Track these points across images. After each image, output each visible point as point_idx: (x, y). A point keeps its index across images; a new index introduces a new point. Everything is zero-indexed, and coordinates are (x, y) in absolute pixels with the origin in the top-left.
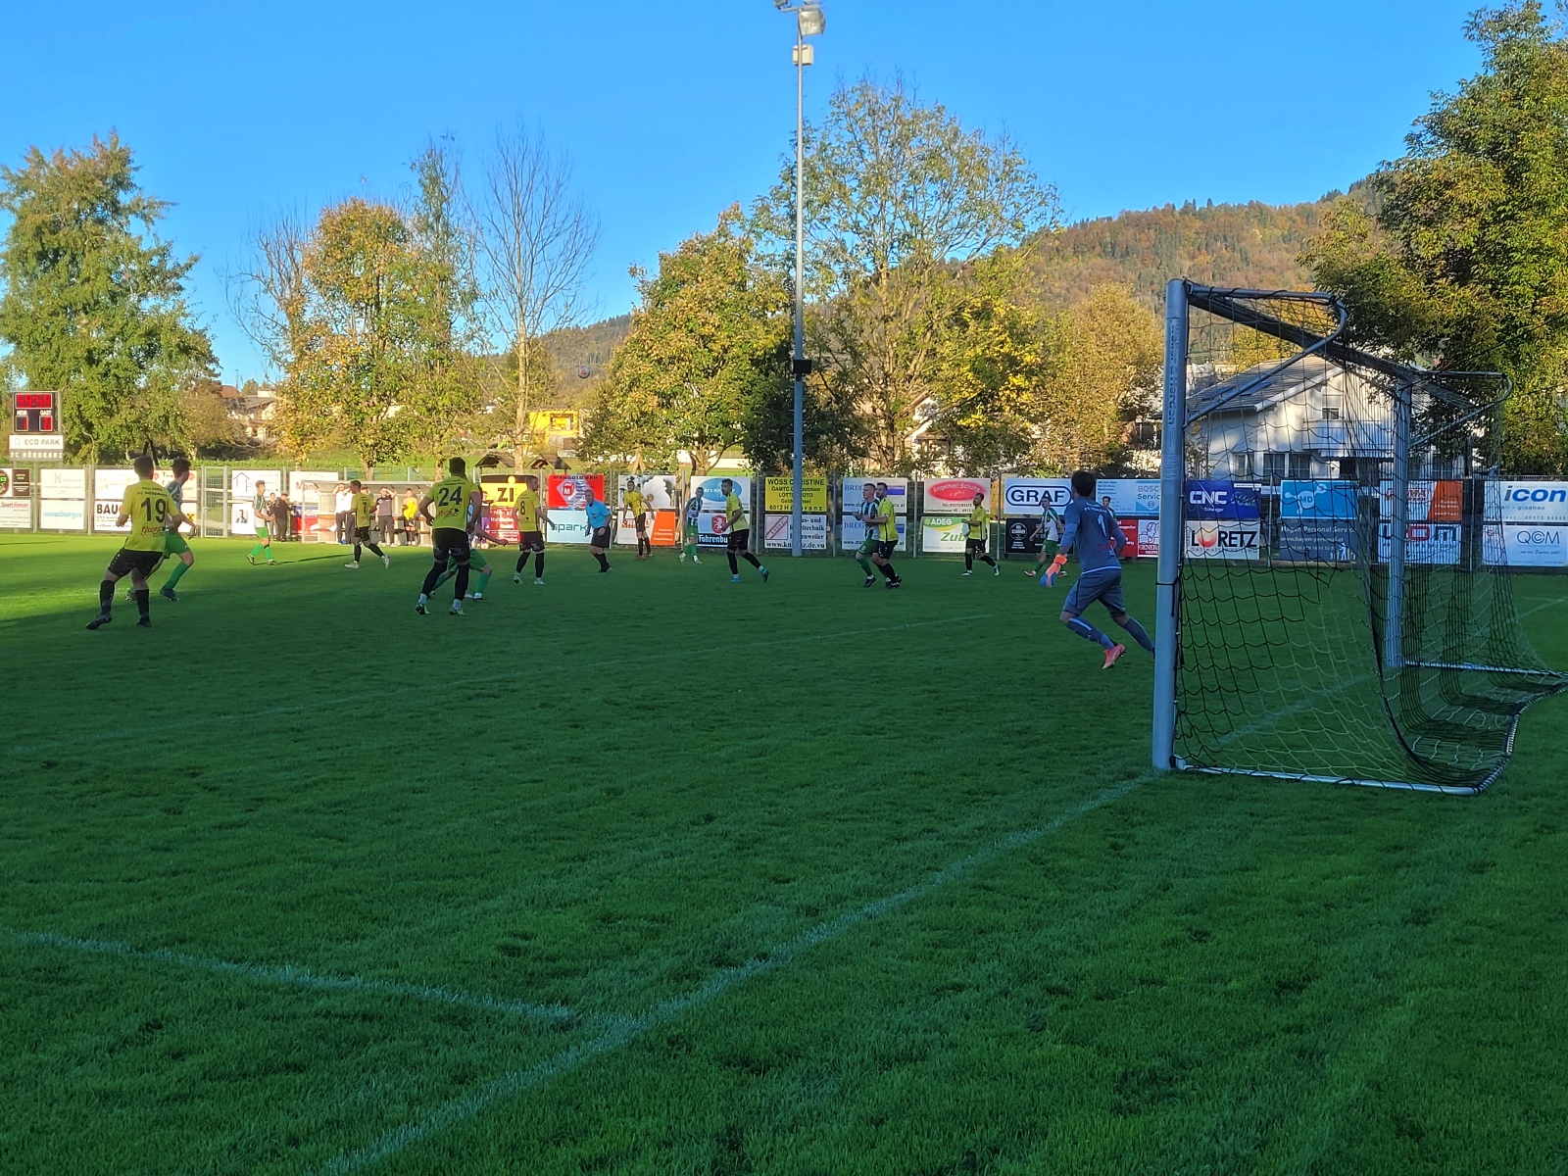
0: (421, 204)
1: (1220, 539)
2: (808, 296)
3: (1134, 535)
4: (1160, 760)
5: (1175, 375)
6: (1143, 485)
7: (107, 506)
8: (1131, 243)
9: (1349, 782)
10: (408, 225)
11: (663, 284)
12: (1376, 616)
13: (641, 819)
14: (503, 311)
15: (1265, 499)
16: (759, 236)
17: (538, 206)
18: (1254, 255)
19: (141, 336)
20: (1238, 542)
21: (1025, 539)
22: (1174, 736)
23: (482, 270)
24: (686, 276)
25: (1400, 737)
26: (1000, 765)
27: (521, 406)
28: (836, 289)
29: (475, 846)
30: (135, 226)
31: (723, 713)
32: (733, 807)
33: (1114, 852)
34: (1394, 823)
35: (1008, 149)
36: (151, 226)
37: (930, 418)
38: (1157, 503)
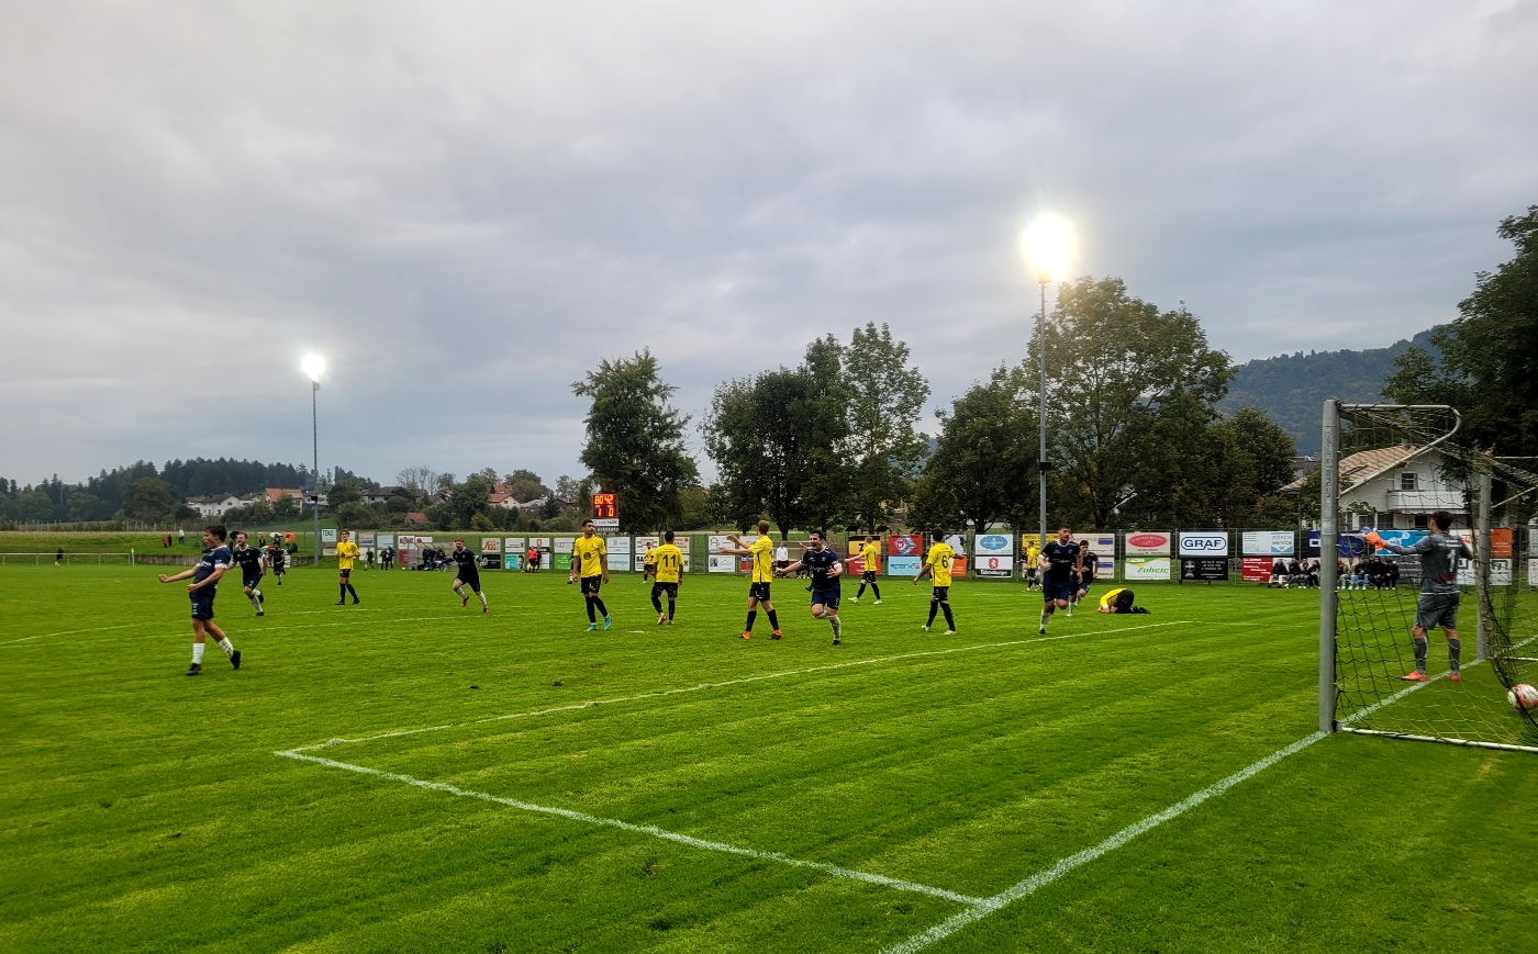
6: (1277, 535)
11: (956, 420)
21: (1194, 571)
30: (657, 401)
36: (665, 400)
37: (1128, 496)
38: (1287, 547)
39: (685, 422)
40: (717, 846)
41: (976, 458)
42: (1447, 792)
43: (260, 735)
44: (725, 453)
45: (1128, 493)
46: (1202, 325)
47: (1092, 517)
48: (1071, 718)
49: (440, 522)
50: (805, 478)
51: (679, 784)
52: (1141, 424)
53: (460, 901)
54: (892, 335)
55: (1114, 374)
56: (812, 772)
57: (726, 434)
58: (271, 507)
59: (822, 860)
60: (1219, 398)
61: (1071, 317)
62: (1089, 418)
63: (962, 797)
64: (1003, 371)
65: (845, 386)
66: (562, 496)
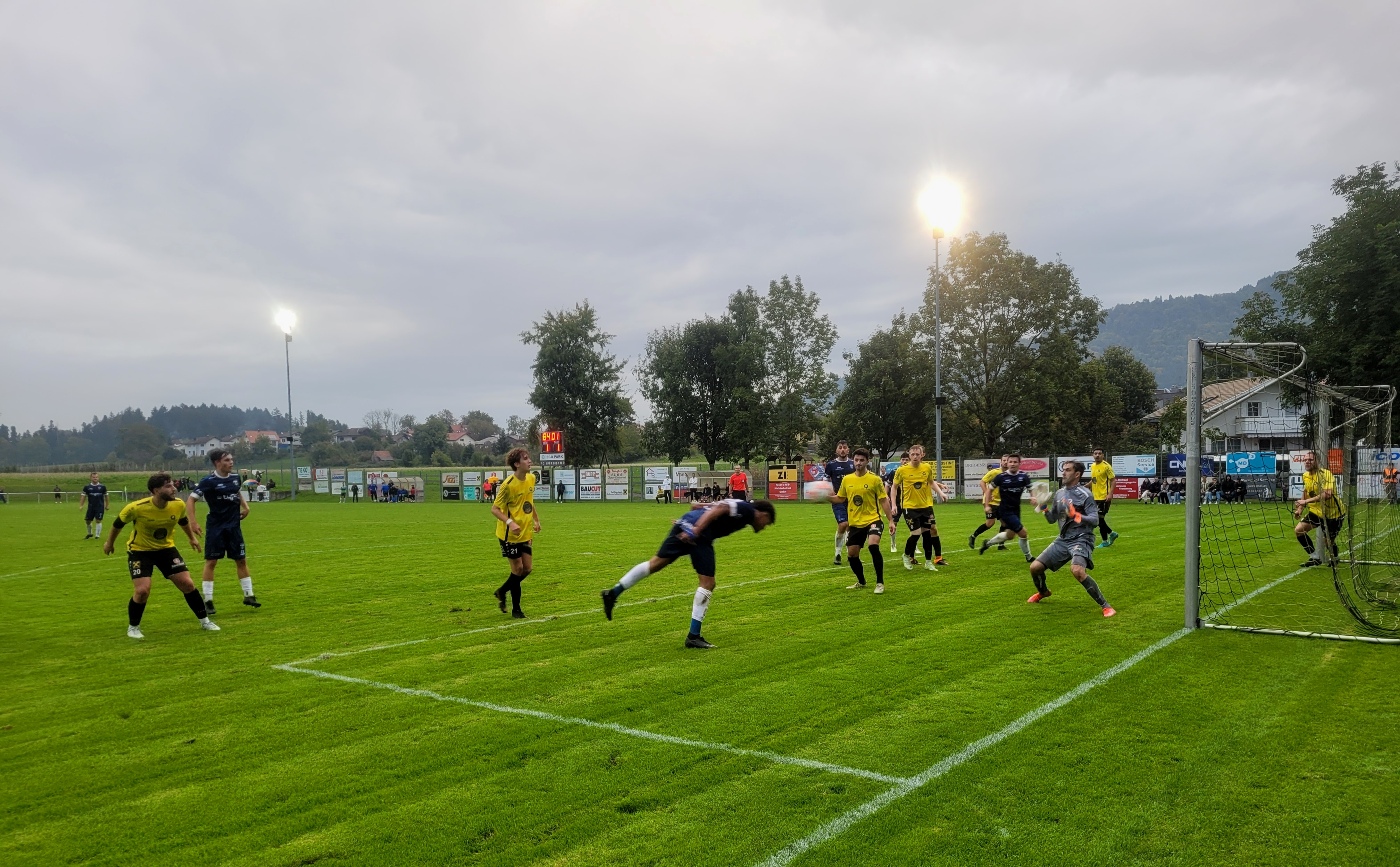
6: (1140, 458)
7: (586, 488)
11: (862, 361)
15: (1217, 464)
30: (597, 347)
36: (604, 347)
37: (1013, 426)
38: (1150, 468)
39: (622, 366)
40: (671, 739)
41: (878, 396)
42: (1297, 677)
43: (258, 652)
44: (658, 393)
45: (1012, 422)
46: (1075, 274)
47: (981, 445)
48: (972, 621)
49: (404, 459)
50: (729, 414)
51: (634, 686)
52: (1022, 363)
53: (448, 793)
54: (804, 287)
55: (1000, 319)
56: (750, 673)
57: (658, 376)
58: (249, 447)
59: (764, 749)
60: (1091, 339)
61: (961, 269)
62: (978, 358)
63: (882, 692)
64: (902, 317)
65: (763, 333)
66: (512, 434)
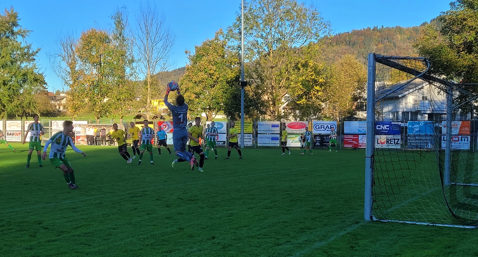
0: (115, 30)
1: (387, 142)
2: (246, 60)
3: (357, 140)
4: (367, 217)
5: (371, 86)
6: (360, 123)
7: (10, 133)
8: (356, 41)
9: (432, 224)
10: (111, 37)
11: (196, 56)
12: (441, 167)
13: (190, 238)
14: (142, 66)
15: (402, 128)
16: (229, 40)
17: (154, 30)
18: (398, 44)
19: (21, 75)
20: (393, 142)
21: (320, 142)
22: (372, 209)
23: (135, 52)
24: (204, 54)
25: (450, 209)
26: (312, 219)
27: (149, 98)
28: (255, 57)
29: (134, 248)
30: (19, 39)
31: (218, 202)
32: (221, 234)
33: (352, 249)
34: (448, 238)
35: (313, 9)
36: (24, 38)
38: (365, 129)
64: (222, 30)
